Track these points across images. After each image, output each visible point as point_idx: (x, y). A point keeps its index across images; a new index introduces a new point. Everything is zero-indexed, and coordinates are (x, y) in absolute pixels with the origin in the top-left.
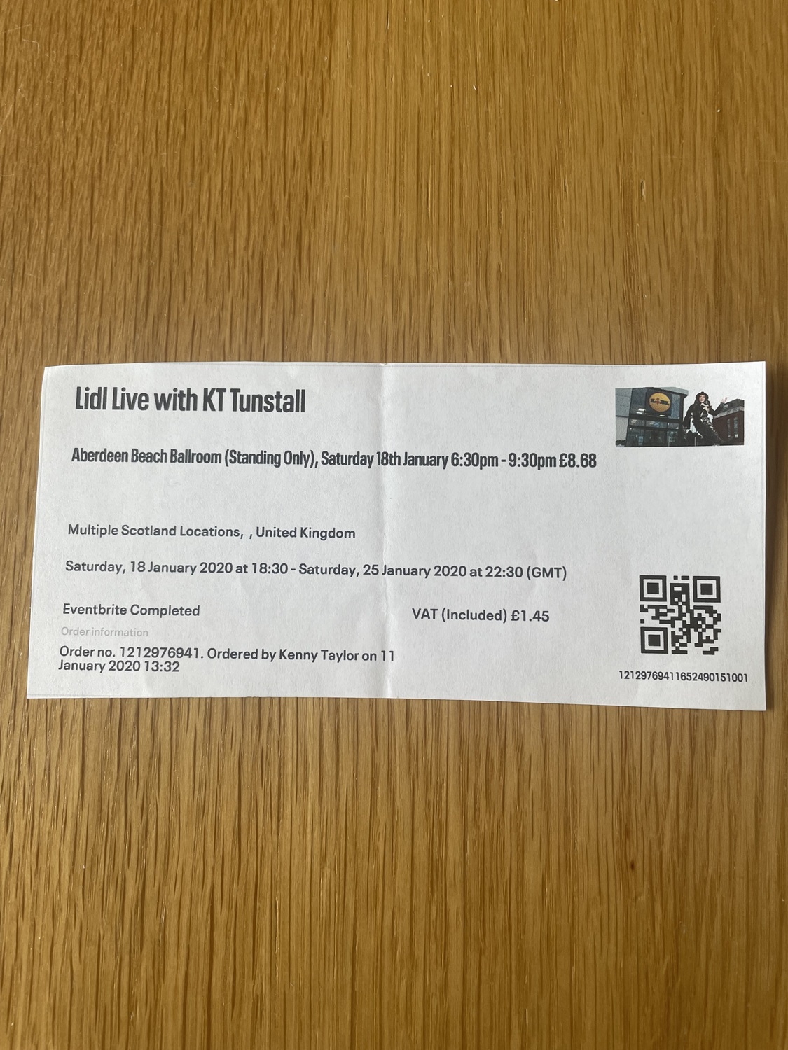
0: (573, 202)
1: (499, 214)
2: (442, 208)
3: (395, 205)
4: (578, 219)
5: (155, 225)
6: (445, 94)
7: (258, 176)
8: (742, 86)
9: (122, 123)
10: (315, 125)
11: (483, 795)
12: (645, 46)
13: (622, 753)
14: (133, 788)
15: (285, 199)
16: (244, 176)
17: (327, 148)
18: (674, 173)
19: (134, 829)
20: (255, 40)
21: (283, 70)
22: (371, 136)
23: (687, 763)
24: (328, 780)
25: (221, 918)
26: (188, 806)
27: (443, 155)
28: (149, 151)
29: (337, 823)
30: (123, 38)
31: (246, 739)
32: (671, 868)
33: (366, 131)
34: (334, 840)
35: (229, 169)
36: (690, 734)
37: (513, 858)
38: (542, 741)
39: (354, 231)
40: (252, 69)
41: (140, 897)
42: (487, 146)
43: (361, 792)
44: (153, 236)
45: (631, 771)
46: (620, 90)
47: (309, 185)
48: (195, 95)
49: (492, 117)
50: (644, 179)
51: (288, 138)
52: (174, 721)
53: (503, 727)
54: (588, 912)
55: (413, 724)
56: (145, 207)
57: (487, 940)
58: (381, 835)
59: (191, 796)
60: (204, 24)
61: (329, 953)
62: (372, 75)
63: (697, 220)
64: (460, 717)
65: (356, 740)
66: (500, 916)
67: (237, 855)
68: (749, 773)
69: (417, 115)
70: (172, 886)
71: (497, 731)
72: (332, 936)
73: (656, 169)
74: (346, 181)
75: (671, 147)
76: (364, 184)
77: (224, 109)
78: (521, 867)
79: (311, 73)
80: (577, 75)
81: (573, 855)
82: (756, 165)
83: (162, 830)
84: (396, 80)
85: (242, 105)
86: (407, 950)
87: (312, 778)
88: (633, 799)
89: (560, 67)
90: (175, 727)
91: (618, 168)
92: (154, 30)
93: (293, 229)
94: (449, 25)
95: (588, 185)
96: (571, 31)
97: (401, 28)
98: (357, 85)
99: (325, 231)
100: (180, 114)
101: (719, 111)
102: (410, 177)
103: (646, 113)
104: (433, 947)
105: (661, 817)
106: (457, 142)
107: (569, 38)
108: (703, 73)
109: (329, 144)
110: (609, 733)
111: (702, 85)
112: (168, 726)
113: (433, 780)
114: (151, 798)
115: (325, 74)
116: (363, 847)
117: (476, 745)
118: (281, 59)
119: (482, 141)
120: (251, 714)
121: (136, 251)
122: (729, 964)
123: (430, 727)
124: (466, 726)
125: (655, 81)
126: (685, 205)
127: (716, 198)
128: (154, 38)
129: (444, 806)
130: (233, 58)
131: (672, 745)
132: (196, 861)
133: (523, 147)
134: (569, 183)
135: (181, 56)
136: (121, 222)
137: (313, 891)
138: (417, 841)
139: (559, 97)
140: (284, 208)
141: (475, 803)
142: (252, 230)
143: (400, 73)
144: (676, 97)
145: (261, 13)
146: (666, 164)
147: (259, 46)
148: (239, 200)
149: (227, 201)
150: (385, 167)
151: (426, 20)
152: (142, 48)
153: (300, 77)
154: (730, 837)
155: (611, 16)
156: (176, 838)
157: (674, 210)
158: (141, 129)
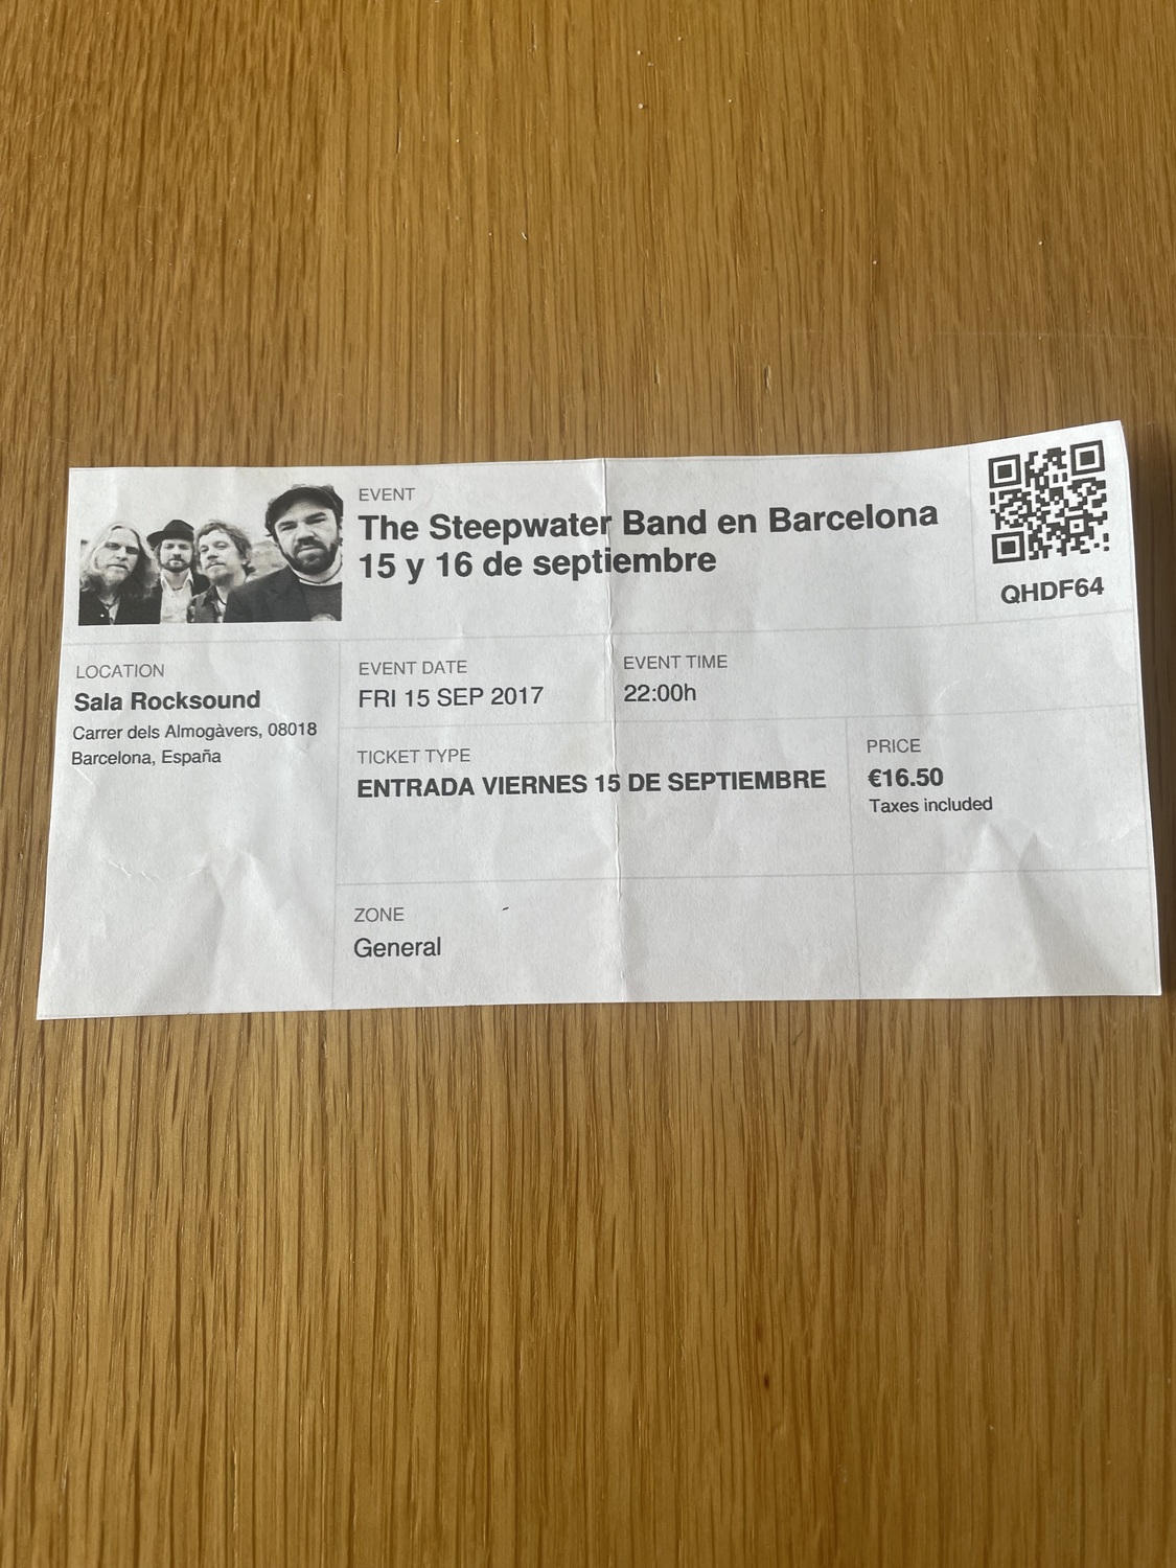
0: (668, 397)
1: (561, 418)
2: (478, 410)
3: (410, 406)
4: (675, 423)
5: (58, 441)
6: (481, 243)
7: (210, 367)
8: (909, 224)
9: (12, 293)
10: (293, 293)
11: (543, 1280)
12: (768, 171)
13: (749, 1208)
14: (18, 1284)
15: (249, 400)
16: (189, 369)
17: (311, 326)
18: (813, 353)
19: (19, 1347)
20: (206, 171)
21: (246, 215)
22: (375, 308)
23: (845, 1221)
24: (312, 1266)
25: (151, 1479)
26: (101, 1310)
27: (480, 333)
28: (50, 335)
29: (325, 1331)
30: (14, 170)
31: (188, 1206)
32: (824, 1385)
33: (368, 301)
34: (320, 1356)
35: (167, 357)
36: (849, 1178)
37: (589, 1376)
38: (631, 1194)
39: (351, 444)
40: (201, 214)
41: (29, 1451)
42: (543, 320)
43: (362, 1282)
44: (55, 456)
45: (763, 1237)
46: (733, 234)
47: (284, 380)
48: (119, 252)
49: (549, 278)
50: (769, 363)
51: (253, 312)
52: (80, 1181)
53: (574, 1176)
54: (701, 1456)
55: (439, 1177)
56: (44, 414)
57: (551, 1503)
58: (391, 1347)
59: (106, 1295)
60: (133, 147)
61: (314, 1529)
62: (375, 218)
63: (845, 422)
64: (509, 1164)
65: (353, 1203)
66: (570, 1465)
67: (175, 1383)
68: (937, 1234)
69: (440, 278)
70: (77, 1432)
71: (565, 1183)
72: (317, 1504)
73: (785, 349)
74: (339, 373)
75: (807, 317)
76: (365, 376)
77: (161, 272)
78: (601, 1389)
79: (287, 217)
80: (670, 215)
81: (678, 1368)
82: (930, 339)
83: (61, 1348)
84: (411, 227)
85: (186, 265)
86: (430, 1522)
87: (287, 1262)
88: (766, 1280)
89: (647, 203)
90: (80, 1189)
91: (731, 349)
92: (60, 159)
93: (261, 442)
94: (487, 146)
95: (689, 373)
96: (662, 152)
97: (418, 149)
98: (354, 235)
99: (308, 445)
100: (97, 280)
101: (875, 263)
102: (431, 366)
103: (770, 267)
104: (469, 1516)
105: (808, 1305)
106: (498, 313)
107: (659, 161)
108: (853, 209)
109: (314, 319)
110: (729, 1181)
111: (851, 228)
112: (70, 1190)
113: (469, 1260)
114: (45, 1298)
115: (308, 220)
116: (364, 1367)
117: (534, 1205)
118: (244, 198)
119: (536, 312)
120: (196, 1167)
121: (30, 478)
122: (913, 1528)
123: (464, 1180)
124: (518, 1177)
125: (784, 222)
126: (829, 400)
127: (873, 389)
128: (60, 170)
129: (485, 1299)
130: (175, 197)
131: (823, 1196)
132: (112, 1394)
133: (594, 320)
134: (661, 370)
135: (99, 195)
136: (8, 437)
137: (289, 1436)
138: (445, 1354)
139: (645, 247)
140: (248, 413)
141: (532, 1295)
142: (201, 445)
143: (416, 215)
144: (813, 244)
145: (215, 132)
146: (800, 341)
147: (211, 180)
148: (183, 402)
149: (164, 405)
150: (395, 352)
151: (453, 139)
152: (43, 185)
153: (272, 224)
154: (911, 1334)
155: (719, 129)
156: (82, 1361)
157: (813, 408)
158: (40, 302)
